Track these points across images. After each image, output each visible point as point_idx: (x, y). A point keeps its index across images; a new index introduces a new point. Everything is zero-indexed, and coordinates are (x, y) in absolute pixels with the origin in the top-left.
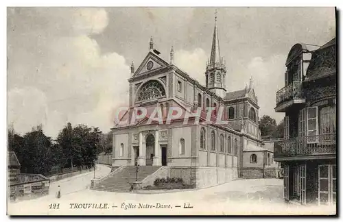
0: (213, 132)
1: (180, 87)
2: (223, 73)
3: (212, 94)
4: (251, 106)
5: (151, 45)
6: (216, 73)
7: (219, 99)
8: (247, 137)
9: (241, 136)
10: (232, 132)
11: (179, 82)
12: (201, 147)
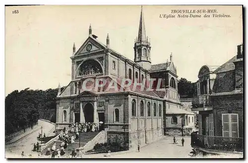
0: (142, 101)
1: (115, 66)
2: (148, 49)
3: (140, 68)
4: (172, 76)
5: (90, 31)
6: (143, 48)
7: (146, 71)
8: (169, 102)
9: (164, 102)
10: (157, 100)
11: (114, 62)
12: (133, 115)
